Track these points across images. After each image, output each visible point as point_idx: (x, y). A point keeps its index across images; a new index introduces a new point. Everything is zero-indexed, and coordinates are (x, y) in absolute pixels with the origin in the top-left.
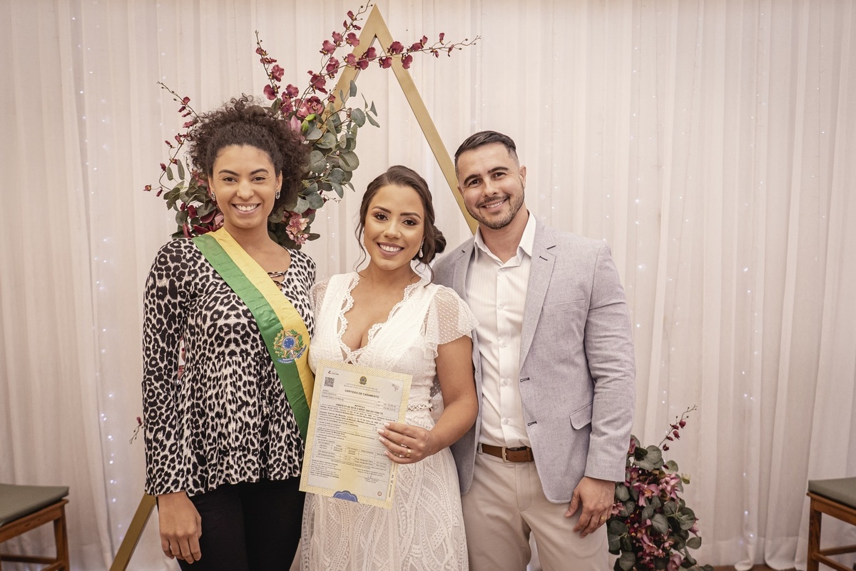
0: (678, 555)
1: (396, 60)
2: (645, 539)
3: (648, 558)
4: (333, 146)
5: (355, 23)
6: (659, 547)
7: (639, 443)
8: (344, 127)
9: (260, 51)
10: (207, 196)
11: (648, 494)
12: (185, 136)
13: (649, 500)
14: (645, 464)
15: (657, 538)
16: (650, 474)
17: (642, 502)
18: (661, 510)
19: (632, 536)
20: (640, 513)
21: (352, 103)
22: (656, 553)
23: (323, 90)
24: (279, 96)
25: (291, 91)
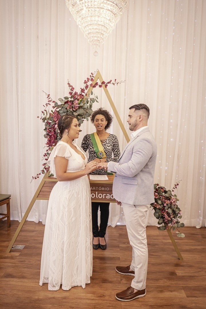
0: (175, 220)
1: (104, 85)
2: (166, 215)
3: (166, 220)
4: (86, 107)
5: (93, 76)
6: (169, 217)
7: (166, 189)
8: (89, 102)
9: (69, 84)
10: (53, 120)
11: (167, 203)
12: (48, 104)
13: (167, 204)
14: (167, 195)
15: (169, 215)
16: (168, 198)
17: (165, 205)
18: (170, 207)
19: (162, 214)
20: (164, 208)
21: (91, 97)
22: (168, 219)
23: (84, 93)
24: (73, 94)
25: (76, 93)
